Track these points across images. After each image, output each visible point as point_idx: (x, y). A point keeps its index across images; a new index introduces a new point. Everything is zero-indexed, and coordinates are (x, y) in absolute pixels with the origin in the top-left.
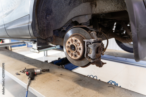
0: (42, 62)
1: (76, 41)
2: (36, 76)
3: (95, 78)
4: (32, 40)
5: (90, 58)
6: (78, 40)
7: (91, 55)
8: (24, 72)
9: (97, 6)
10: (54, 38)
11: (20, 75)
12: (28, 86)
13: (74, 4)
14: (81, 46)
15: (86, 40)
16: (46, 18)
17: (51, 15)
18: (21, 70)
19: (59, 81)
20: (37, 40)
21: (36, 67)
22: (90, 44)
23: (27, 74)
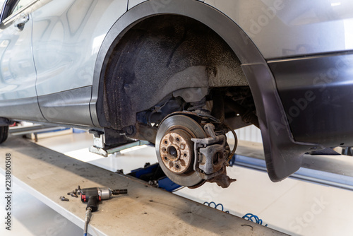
0: (111, 173)
1: (178, 139)
2: (101, 203)
3: (219, 208)
4: (93, 130)
5: (202, 171)
6: (182, 138)
7: (205, 167)
8: (75, 194)
9: (218, 74)
10: (138, 127)
11: (68, 200)
12: (88, 223)
13: (177, 66)
14: (187, 150)
15: (195, 140)
16: (123, 88)
17: (132, 83)
18: (71, 191)
19: (146, 213)
20: (103, 130)
21: (100, 183)
22: (203, 147)
23: (83, 200)
